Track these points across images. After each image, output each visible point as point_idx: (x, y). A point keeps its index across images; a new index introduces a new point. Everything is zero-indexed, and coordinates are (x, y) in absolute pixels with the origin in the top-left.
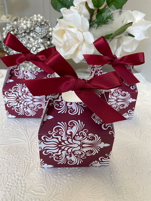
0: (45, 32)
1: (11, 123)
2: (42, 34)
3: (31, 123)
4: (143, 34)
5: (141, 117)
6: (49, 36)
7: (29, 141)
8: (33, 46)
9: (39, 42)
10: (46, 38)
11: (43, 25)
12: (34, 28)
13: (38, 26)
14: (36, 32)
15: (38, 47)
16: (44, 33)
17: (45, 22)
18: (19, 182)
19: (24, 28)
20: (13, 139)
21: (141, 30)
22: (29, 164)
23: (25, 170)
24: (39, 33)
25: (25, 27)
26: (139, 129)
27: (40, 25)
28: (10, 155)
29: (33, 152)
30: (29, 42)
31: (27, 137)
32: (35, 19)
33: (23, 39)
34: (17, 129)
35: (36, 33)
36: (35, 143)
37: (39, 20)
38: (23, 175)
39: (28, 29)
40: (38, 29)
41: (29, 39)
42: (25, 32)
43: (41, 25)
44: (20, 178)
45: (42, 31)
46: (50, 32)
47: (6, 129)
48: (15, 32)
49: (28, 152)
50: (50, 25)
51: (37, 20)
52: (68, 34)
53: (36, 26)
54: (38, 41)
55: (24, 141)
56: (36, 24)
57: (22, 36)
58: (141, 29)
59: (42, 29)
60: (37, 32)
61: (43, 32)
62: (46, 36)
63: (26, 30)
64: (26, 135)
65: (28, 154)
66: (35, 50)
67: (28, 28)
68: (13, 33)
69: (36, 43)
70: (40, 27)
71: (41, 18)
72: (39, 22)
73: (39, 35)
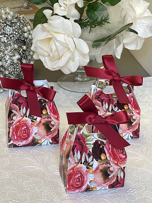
1: (16, 154)
2: (13, 37)
3: (35, 152)
4: (147, 30)
5: (148, 136)
6: (24, 37)
7: (43, 167)
8: (6, 55)
11: (14, 23)
12: (3, 29)
16: (17, 34)
17: (16, 18)
18: (51, 193)
20: (27, 167)
21: (145, 25)
22: (52, 182)
23: (51, 186)
26: (146, 147)
27: (10, 24)
28: (33, 178)
29: (51, 174)
31: (40, 164)
34: (25, 158)
35: (6, 36)
36: (50, 168)
38: (52, 189)
43: (12, 23)
44: (50, 191)
46: (24, 32)
47: (15, 159)
49: (47, 174)
50: (22, 21)
51: (6, 17)
52: (57, 44)
55: (38, 167)
58: (145, 23)
59: (13, 29)
60: (7, 34)
61: (15, 33)
64: (37, 162)
65: (47, 176)
69: (8, 51)
70: (10, 26)
71: (12, 14)
72: (10, 20)
73: (11, 38)
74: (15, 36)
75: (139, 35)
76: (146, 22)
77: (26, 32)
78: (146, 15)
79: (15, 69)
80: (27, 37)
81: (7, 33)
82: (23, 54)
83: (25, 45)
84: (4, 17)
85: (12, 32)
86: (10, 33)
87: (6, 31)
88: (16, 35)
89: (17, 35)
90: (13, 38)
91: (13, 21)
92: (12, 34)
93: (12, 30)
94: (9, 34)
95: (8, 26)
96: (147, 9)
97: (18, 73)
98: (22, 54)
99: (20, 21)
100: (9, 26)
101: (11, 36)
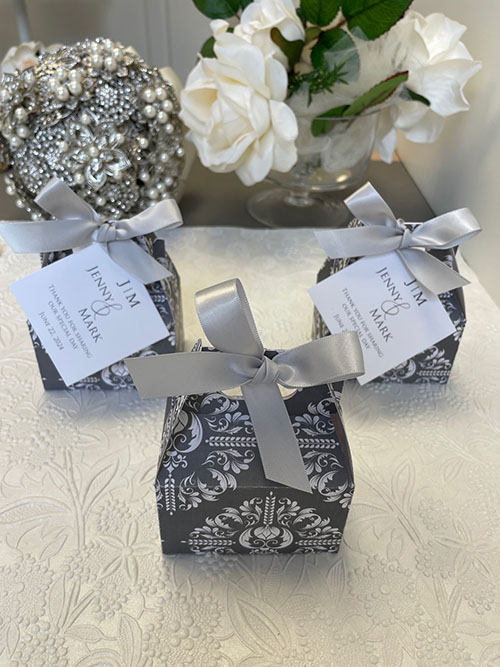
0: (131, 105)
2: (119, 113)
6: (144, 117)
8: (92, 158)
9: (112, 140)
10: (135, 122)
11: (123, 78)
12: (94, 93)
13: (105, 82)
14: (100, 106)
15: (110, 158)
16: (127, 106)
17: (130, 68)
19: (60, 97)
24: (110, 107)
25: (61, 92)
27: (113, 79)
30: (79, 143)
32: (96, 58)
33: (57, 133)
35: (101, 110)
37: (109, 61)
39: (73, 98)
40: (105, 92)
41: (77, 133)
42: (63, 110)
43: (117, 79)
45: (119, 100)
46: (147, 104)
48: (30, 108)
50: (146, 77)
51: (101, 61)
53: (101, 82)
54: (108, 138)
56: (99, 77)
57: (53, 124)
58: (450, 79)
59: (119, 94)
60: (103, 107)
61: (122, 104)
62: (134, 118)
63: (64, 102)
66: (100, 171)
67: (71, 94)
68: (24, 111)
69: (100, 147)
70: (114, 87)
71: (117, 54)
72: (110, 69)
73: (111, 116)
74: (121, 110)
75: (433, 107)
76: (451, 77)
77: (151, 104)
78: (455, 56)
79: (122, 193)
80: (151, 116)
81: (103, 104)
82: (143, 158)
83: (146, 137)
84: (96, 60)
85: (116, 102)
86: (111, 104)
87: (102, 98)
88: (124, 109)
89: (129, 109)
90: (116, 117)
91: (119, 75)
92: (114, 106)
93: (115, 97)
94: (107, 106)
95: (107, 86)
96: (461, 43)
97: (133, 204)
98: (139, 159)
99: (142, 78)
100: (110, 85)
101: (113, 110)
